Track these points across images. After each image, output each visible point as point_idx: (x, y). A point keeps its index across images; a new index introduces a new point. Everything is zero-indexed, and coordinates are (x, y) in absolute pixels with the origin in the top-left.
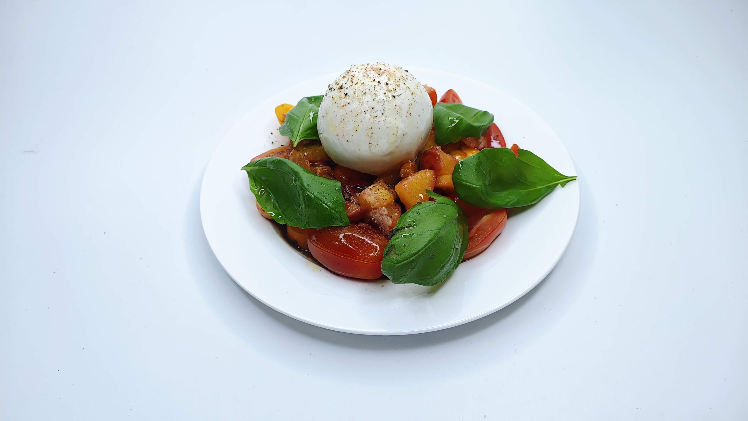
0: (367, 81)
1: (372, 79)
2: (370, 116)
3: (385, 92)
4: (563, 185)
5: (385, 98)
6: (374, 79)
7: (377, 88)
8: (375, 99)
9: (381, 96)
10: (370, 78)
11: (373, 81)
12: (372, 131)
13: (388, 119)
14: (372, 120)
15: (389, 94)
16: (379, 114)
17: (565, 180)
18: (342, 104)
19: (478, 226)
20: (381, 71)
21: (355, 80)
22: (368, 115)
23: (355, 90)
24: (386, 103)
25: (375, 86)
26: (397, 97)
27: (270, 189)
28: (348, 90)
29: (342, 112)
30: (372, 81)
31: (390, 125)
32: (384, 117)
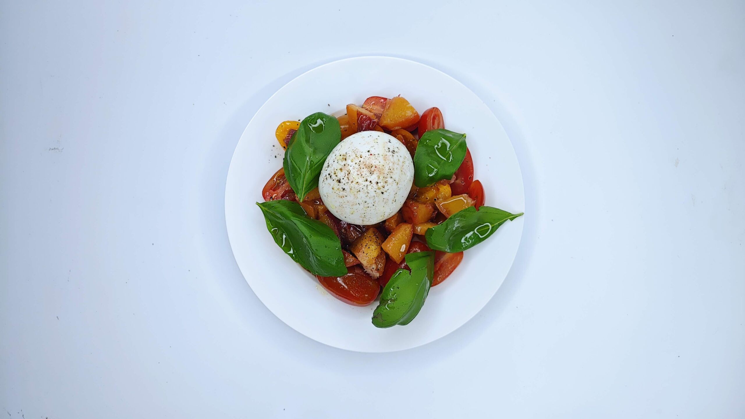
0: (361, 180)
3: (376, 190)
5: (375, 195)
7: (369, 187)
8: (367, 195)
9: (372, 194)
10: (363, 177)
11: (366, 180)
12: (364, 215)
13: (377, 208)
14: (365, 209)
15: (379, 192)
16: (370, 205)
17: (513, 217)
18: (341, 195)
19: (442, 261)
20: (373, 169)
21: (351, 177)
22: (361, 206)
23: (351, 188)
25: (367, 185)
26: (385, 193)
31: (379, 211)
32: (374, 207)
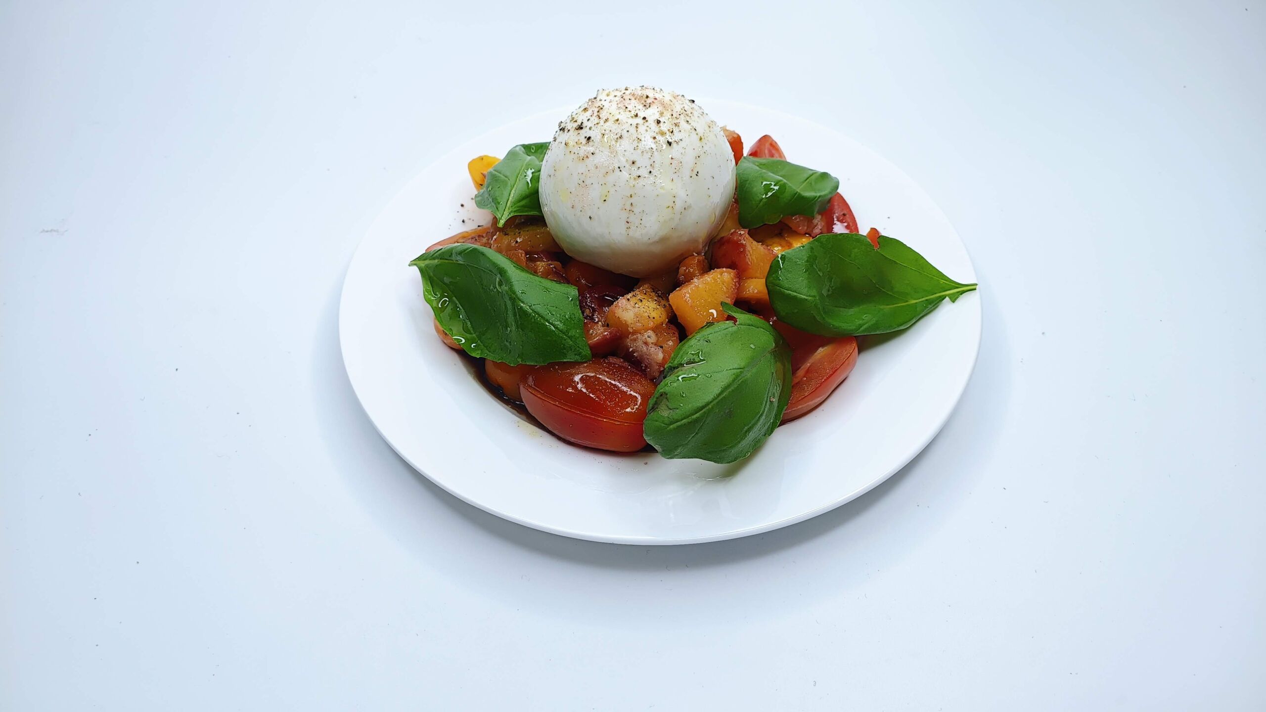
0: (624, 117)
1: (633, 113)
2: (628, 176)
3: (655, 135)
4: (954, 298)
5: (654, 146)
6: (637, 114)
7: (642, 129)
8: (637, 146)
9: (648, 143)
10: (630, 111)
11: (635, 116)
12: (631, 200)
13: (658, 181)
14: (632, 182)
15: (662, 139)
16: (644, 172)
17: (957, 290)
18: (582, 154)
19: (809, 365)
20: (649, 101)
21: (604, 115)
22: (625, 174)
23: (603, 132)
24: (656, 153)
25: (637, 124)
26: (674, 145)
27: (456, 298)
28: (591, 131)
29: (581, 168)
30: (632, 117)
31: (662, 191)
32: (652, 178)
